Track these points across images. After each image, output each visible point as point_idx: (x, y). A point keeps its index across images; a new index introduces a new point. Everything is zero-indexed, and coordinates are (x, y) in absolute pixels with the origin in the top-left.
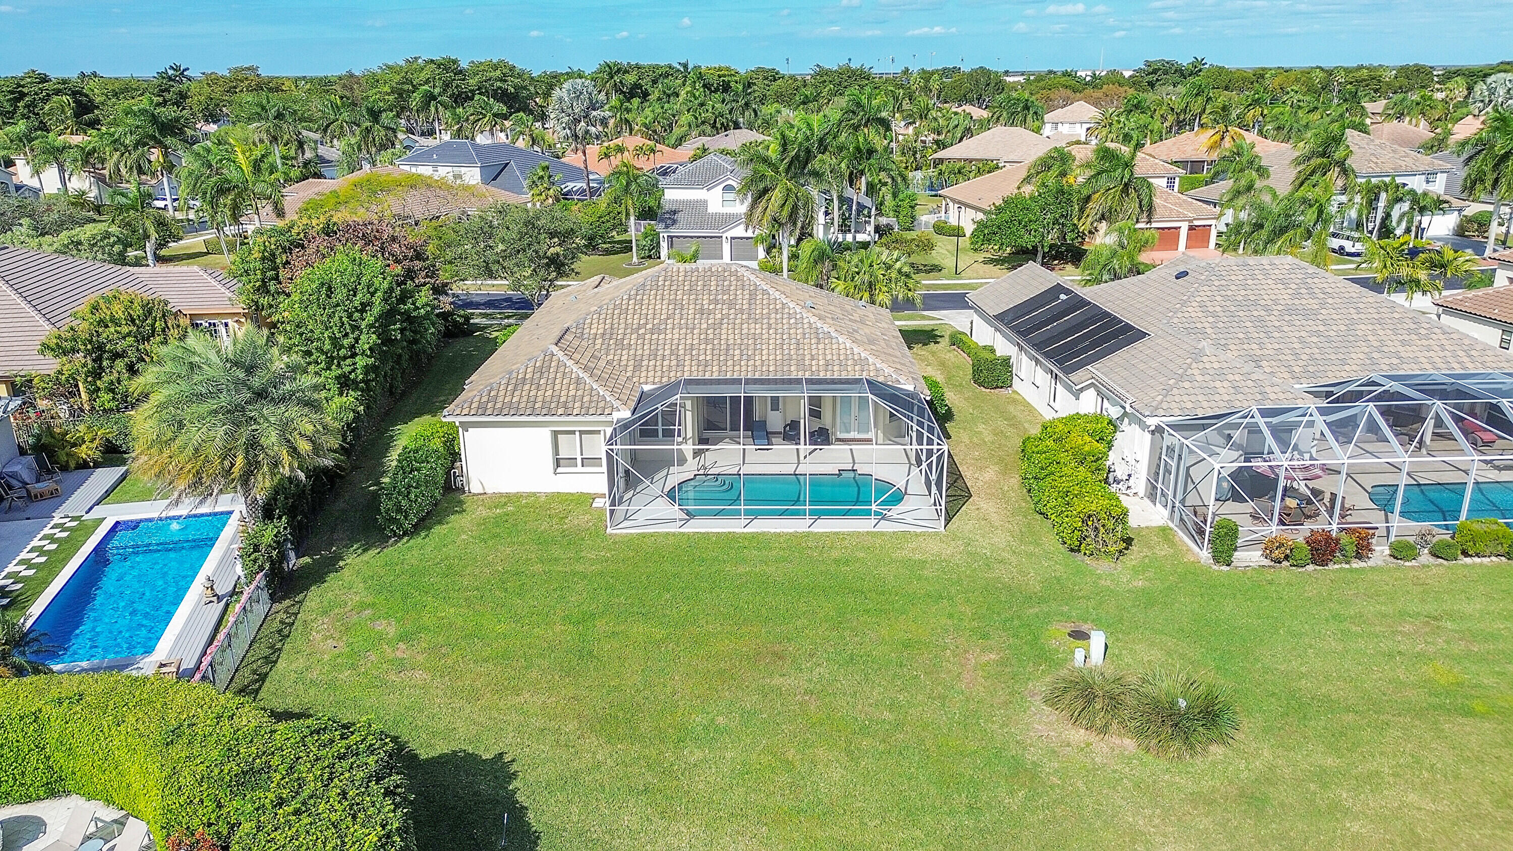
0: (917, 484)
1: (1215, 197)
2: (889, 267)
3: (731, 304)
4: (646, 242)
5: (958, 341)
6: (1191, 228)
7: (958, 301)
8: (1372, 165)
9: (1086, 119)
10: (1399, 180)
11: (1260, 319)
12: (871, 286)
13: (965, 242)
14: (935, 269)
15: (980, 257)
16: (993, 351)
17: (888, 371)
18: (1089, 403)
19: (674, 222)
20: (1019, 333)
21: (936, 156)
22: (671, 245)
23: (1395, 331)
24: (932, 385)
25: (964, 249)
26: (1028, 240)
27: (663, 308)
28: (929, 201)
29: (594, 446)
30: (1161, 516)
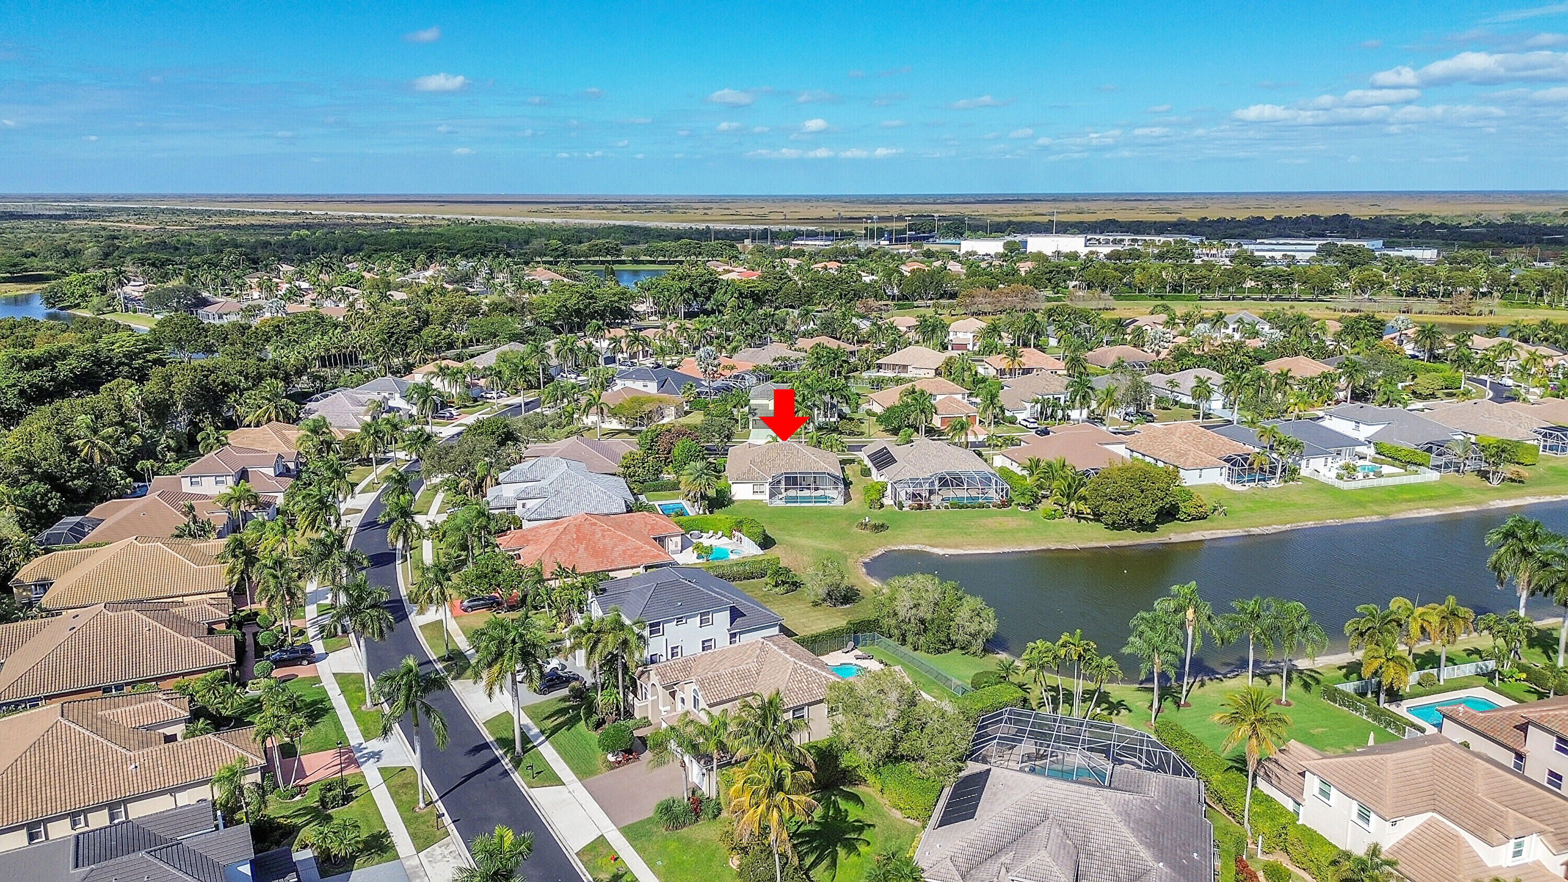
0: (839, 497)
2: (837, 440)
3: (792, 453)
5: (858, 463)
7: (861, 448)
8: (1045, 390)
10: (1056, 396)
12: (831, 446)
13: (876, 419)
14: (862, 433)
15: (882, 428)
16: (866, 465)
18: (884, 477)
19: (756, 413)
20: (874, 460)
21: (878, 362)
22: (754, 423)
24: (846, 475)
25: (875, 424)
26: (896, 424)
29: (762, 488)
30: (892, 502)
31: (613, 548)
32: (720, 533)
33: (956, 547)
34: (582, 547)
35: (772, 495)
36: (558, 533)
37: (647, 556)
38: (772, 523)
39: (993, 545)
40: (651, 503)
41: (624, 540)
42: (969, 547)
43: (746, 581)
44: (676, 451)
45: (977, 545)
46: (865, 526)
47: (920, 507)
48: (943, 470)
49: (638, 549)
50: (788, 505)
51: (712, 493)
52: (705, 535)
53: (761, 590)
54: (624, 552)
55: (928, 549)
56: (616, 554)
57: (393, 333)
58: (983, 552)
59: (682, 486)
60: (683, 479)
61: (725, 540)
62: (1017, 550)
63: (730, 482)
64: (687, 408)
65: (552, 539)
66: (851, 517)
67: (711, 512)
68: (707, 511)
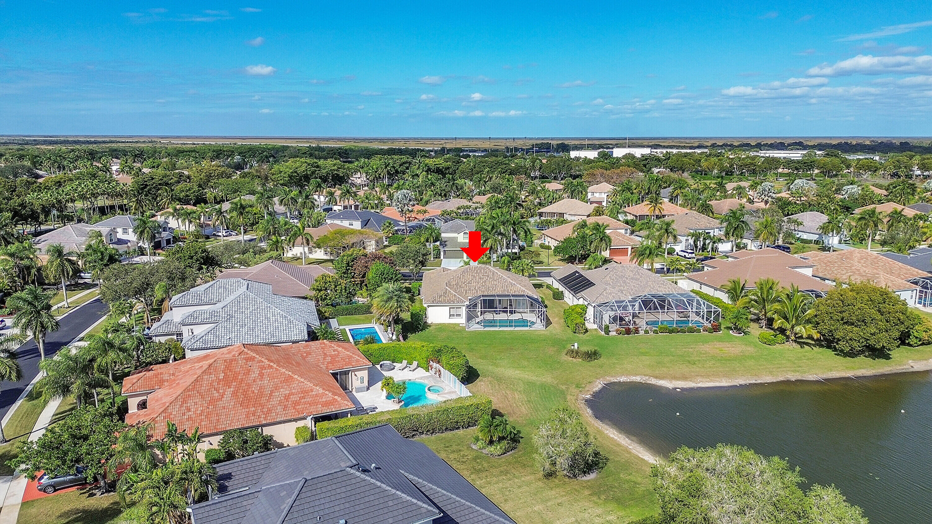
0: (539, 320)
1: (642, 235)
2: (528, 265)
3: (488, 276)
4: (435, 252)
5: (549, 287)
6: (632, 248)
7: (548, 275)
8: (697, 226)
9: (606, 191)
10: (707, 231)
11: (624, 281)
12: (522, 270)
13: (551, 252)
14: (541, 262)
15: (558, 258)
16: (558, 289)
17: (530, 293)
18: (581, 302)
19: (446, 245)
20: (566, 285)
21: (539, 211)
22: (445, 254)
23: (658, 284)
24: (542, 298)
25: (551, 255)
26: (573, 253)
27: (470, 278)
28: (537, 232)
29: (459, 311)
30: (595, 326)
31: (272, 392)
32: (415, 363)
33: (684, 378)
34: (229, 392)
35: (469, 318)
36: (199, 372)
37: (317, 404)
38: (471, 350)
39: (726, 375)
40: (341, 327)
41: (288, 380)
42: (699, 379)
43: (449, 434)
44: (370, 275)
45: (707, 376)
46: (574, 354)
47: (628, 332)
48: (646, 293)
49: (305, 392)
50: (487, 329)
51: (406, 316)
52: (398, 365)
53: (469, 447)
54: (287, 398)
55: (653, 381)
56: (274, 401)
57: (147, 185)
58: (718, 384)
59: (374, 310)
60: (375, 302)
61: (421, 372)
62: (754, 382)
63: (425, 306)
64: (386, 243)
65: (189, 380)
66: (558, 343)
67: (405, 338)
68: (401, 338)
